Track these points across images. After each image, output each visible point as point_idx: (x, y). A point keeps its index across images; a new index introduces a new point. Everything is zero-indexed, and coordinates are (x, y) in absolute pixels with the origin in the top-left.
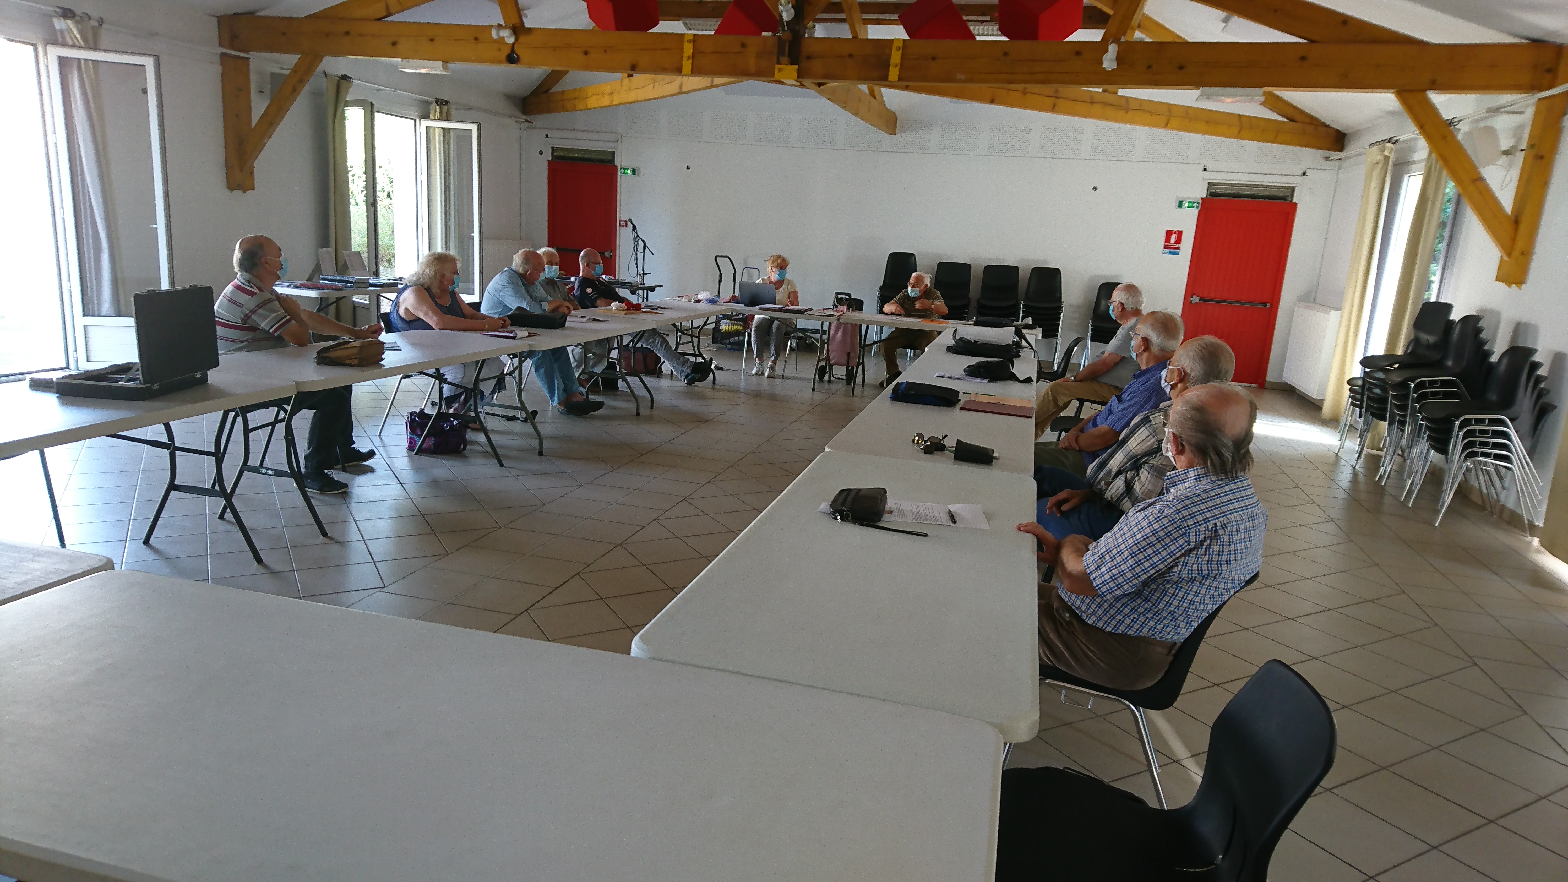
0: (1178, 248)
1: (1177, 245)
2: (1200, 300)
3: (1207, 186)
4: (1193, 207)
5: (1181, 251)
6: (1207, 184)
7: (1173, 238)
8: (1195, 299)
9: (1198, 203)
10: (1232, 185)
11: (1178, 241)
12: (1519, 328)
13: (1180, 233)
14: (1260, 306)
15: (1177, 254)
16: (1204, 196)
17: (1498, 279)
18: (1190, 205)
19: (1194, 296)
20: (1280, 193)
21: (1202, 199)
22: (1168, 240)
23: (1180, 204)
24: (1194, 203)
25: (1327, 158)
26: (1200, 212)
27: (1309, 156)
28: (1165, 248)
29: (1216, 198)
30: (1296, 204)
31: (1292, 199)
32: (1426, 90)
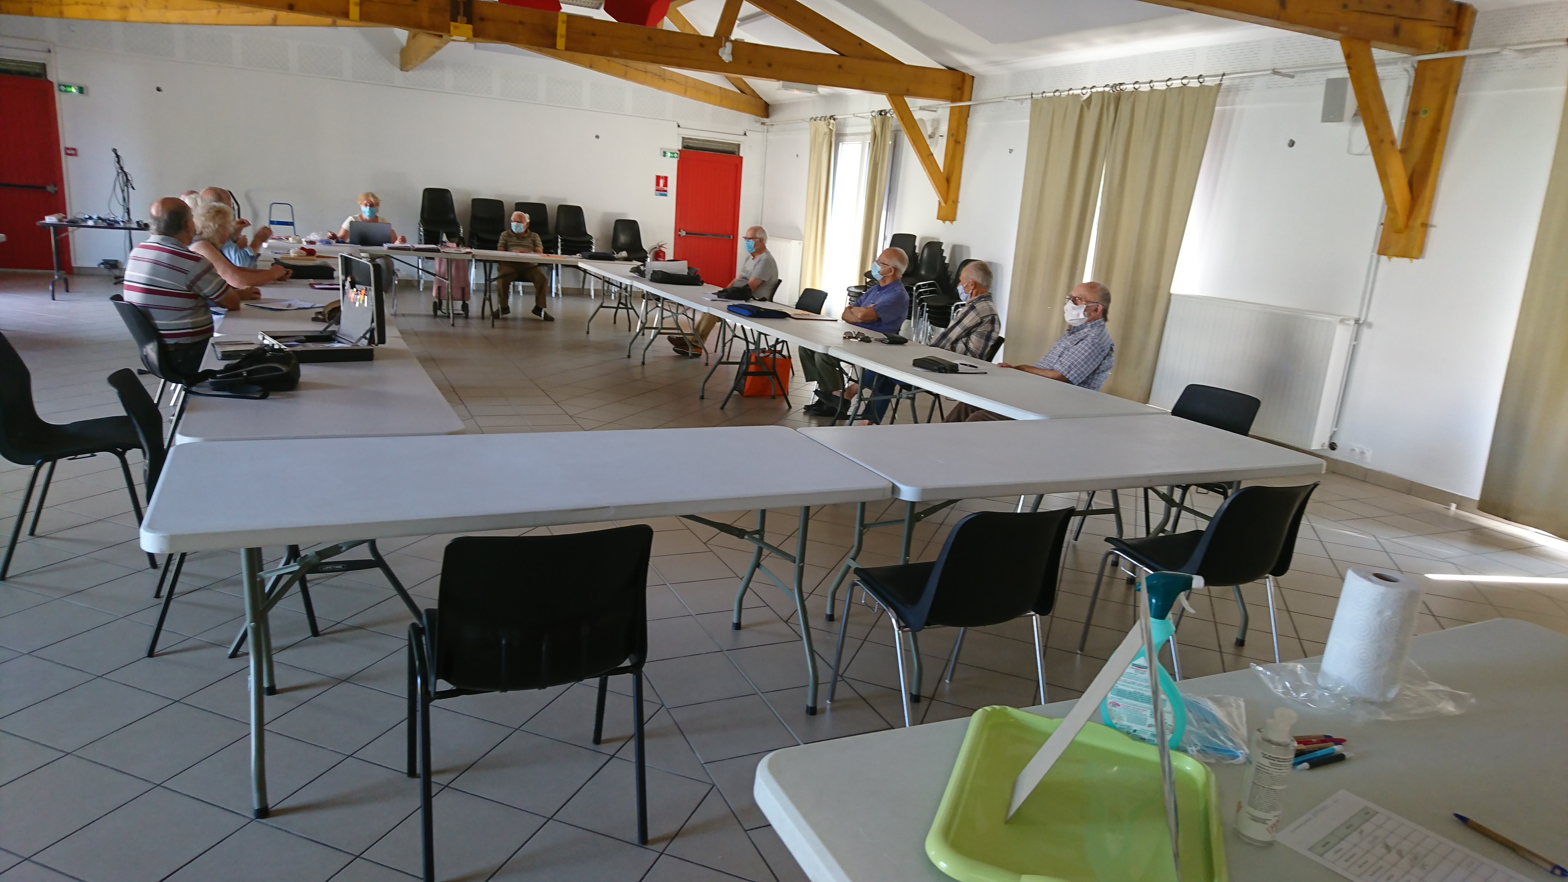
0: (666, 191)
1: (665, 188)
2: (686, 233)
3: (681, 139)
4: (674, 157)
5: (669, 193)
6: (681, 138)
7: (662, 182)
8: (683, 233)
9: (677, 154)
10: (697, 140)
11: (665, 185)
12: (955, 248)
13: (666, 178)
14: (726, 237)
15: (666, 195)
16: (680, 148)
17: (938, 218)
18: (672, 155)
19: (682, 230)
20: (730, 149)
21: (679, 151)
22: (658, 184)
23: (665, 154)
24: (674, 153)
25: (763, 124)
26: (678, 161)
27: (746, 120)
28: (657, 190)
29: (688, 150)
30: (742, 157)
31: (739, 154)
32: (903, 96)
